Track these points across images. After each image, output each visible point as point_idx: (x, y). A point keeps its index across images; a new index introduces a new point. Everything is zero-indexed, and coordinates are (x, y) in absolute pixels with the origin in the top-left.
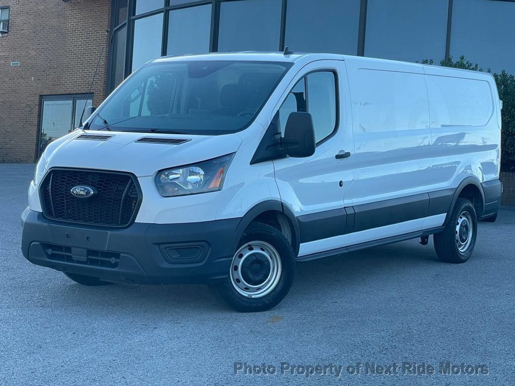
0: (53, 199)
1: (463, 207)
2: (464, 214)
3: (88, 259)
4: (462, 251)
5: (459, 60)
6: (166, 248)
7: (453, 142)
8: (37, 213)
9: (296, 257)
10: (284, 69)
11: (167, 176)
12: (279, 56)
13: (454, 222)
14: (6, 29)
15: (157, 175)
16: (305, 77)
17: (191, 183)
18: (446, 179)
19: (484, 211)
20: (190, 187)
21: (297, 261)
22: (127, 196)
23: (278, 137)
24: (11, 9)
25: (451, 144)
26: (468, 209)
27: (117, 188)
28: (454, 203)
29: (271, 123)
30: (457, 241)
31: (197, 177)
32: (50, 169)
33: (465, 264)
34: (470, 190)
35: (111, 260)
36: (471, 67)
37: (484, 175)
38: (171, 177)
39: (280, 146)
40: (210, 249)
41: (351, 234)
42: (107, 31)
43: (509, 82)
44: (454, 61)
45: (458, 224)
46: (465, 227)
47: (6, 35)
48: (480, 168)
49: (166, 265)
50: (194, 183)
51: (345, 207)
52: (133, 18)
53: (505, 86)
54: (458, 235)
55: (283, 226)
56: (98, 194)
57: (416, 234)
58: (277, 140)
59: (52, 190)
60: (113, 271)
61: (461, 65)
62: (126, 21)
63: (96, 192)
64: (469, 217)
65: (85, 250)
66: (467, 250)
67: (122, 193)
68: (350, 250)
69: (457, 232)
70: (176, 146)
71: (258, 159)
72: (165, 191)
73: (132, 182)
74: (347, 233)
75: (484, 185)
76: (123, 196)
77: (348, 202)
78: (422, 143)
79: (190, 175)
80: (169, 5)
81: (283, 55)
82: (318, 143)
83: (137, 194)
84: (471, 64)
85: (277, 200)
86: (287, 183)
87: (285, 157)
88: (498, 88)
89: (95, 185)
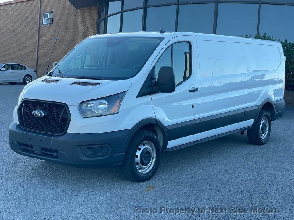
0: (24, 117)
1: (264, 115)
2: (264, 119)
3: (42, 153)
4: (262, 138)
5: (264, 35)
6: (84, 148)
7: (259, 79)
8: (16, 125)
9: (166, 149)
10: (159, 41)
11: (87, 105)
12: (157, 34)
13: (259, 123)
14: (52, 22)
15: (80, 104)
16: (171, 46)
17: (101, 109)
18: (254, 100)
19: (275, 116)
20: (100, 112)
21: (167, 151)
22: (62, 117)
23: (154, 81)
24: (54, 13)
25: (258, 80)
26: (266, 116)
27: (58, 112)
28: (258, 113)
29: (150, 73)
30: (260, 133)
31: (104, 106)
32: (23, 100)
33: (264, 145)
34: (268, 106)
35: (53, 154)
36: (270, 38)
37: (275, 97)
38: (89, 105)
39: (155, 86)
40: (111, 149)
41: (199, 134)
42: (96, 23)
43: (289, 45)
44: (261, 35)
45: (261, 124)
46: (264, 126)
47: (51, 25)
48: (273, 93)
49: (85, 158)
50: (103, 109)
51: (195, 119)
52: (107, 16)
53: (287, 48)
54: (260, 130)
55: (158, 132)
56: (47, 115)
57: (238, 131)
58: (153, 83)
59: (23, 112)
60: (55, 161)
61: (265, 38)
62: (104, 18)
63: (46, 114)
64: (267, 120)
65: (40, 148)
66: (265, 138)
67: (60, 115)
68: (198, 143)
69: (260, 129)
70: (92, 87)
71: (141, 94)
72: (85, 114)
73: (66, 109)
74: (197, 133)
75: (275, 102)
76: (60, 117)
77: (197, 116)
78: (243, 79)
79: (100, 105)
80: (123, 10)
81: (159, 33)
82: (177, 85)
83: (68, 116)
84: (270, 37)
85: (154, 117)
86: (159, 107)
87: (158, 92)
88: (283, 49)
89: (46, 110)
